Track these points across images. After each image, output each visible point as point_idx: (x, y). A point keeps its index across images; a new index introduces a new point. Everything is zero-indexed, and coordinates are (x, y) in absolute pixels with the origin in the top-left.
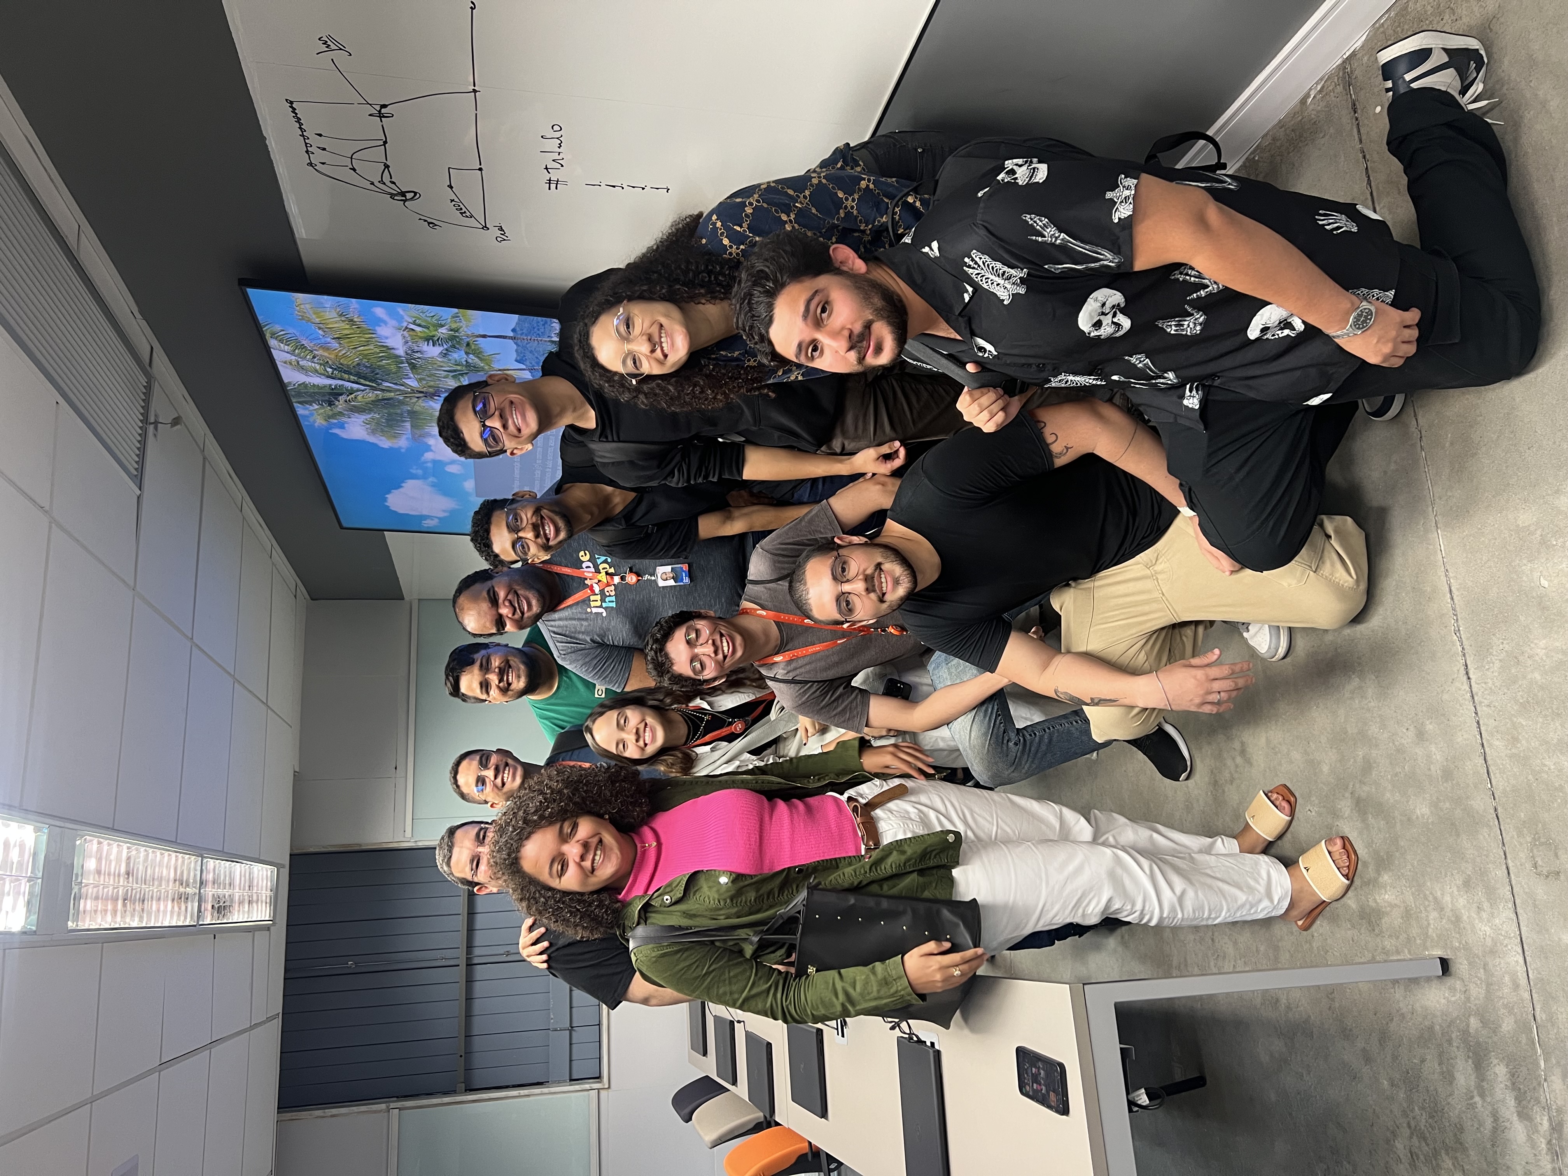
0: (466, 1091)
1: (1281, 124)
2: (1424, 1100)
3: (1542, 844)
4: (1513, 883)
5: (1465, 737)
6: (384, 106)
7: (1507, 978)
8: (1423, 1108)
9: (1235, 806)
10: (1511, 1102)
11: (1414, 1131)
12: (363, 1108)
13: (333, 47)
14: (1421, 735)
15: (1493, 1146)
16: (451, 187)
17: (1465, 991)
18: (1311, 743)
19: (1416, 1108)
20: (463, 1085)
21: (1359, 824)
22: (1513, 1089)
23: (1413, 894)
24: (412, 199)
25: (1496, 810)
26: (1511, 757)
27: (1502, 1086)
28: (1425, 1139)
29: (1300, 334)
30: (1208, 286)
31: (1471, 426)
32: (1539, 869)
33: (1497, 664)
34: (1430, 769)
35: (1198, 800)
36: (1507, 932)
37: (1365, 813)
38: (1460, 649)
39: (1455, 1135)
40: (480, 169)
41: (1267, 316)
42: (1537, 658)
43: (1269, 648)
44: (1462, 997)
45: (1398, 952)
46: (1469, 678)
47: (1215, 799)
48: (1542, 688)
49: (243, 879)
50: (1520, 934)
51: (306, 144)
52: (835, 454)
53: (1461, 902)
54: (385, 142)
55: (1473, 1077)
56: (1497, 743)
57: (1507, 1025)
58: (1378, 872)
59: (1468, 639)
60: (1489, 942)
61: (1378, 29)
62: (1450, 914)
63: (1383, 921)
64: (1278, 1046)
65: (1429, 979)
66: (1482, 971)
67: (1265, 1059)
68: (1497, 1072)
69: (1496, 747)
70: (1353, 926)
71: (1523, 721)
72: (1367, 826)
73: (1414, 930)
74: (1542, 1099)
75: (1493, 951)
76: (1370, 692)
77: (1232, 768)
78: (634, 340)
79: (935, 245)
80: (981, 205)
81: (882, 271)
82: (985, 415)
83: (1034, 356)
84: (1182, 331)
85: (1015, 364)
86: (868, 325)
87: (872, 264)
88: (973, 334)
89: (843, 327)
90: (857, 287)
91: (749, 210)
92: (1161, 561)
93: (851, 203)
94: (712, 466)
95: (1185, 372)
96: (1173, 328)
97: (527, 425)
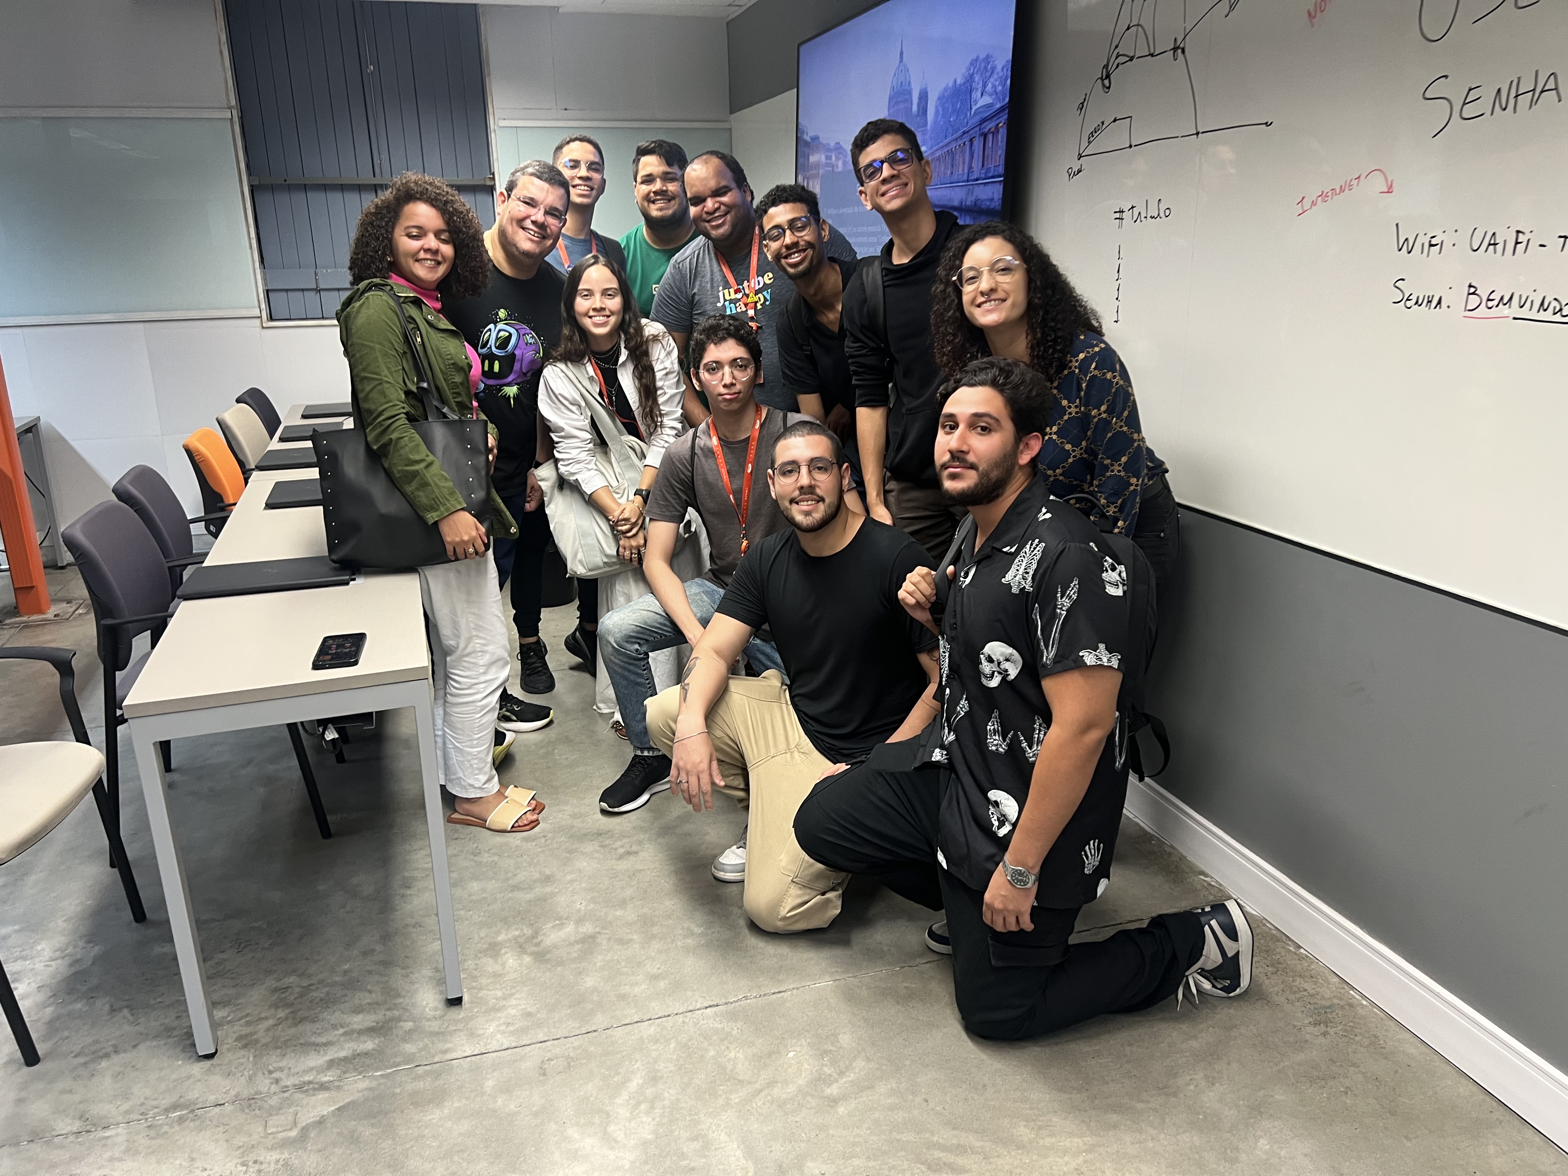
0: (252, 186)
2: (335, 994)
3: (569, 1063)
4: (533, 1046)
5: (657, 1008)
6: (1183, 51)
7: (449, 1045)
8: (328, 994)
9: (580, 850)
10: (342, 1054)
11: (307, 989)
12: (230, 82)
15: (301, 1044)
16: (1115, 120)
17: (435, 1017)
18: (641, 901)
19: (327, 989)
20: (258, 183)
21: (573, 939)
22: (353, 1055)
23: (516, 979)
24: (1104, 85)
25: (595, 1031)
26: (642, 1040)
27: (356, 1047)
28: (301, 997)
29: (993, 834)
30: (1031, 749)
32: (547, 1063)
33: (720, 1026)
34: (625, 985)
35: (583, 822)
36: (490, 1043)
37: (582, 942)
38: (731, 1001)
39: (307, 1018)
40: (1131, 146)
41: (1009, 805)
42: (727, 1052)
43: (724, 864)
44: (430, 1016)
46: (706, 1008)
47: (585, 835)
48: (702, 1057)
50: (489, 1053)
52: (884, 486)
53: (513, 1012)
54: (1153, 55)
55: (360, 1027)
57: (409, 1047)
58: (532, 954)
59: (740, 1006)
60: (481, 1032)
62: (501, 1005)
63: (489, 959)
64: (368, 890)
65: (443, 990)
66: (454, 1028)
67: (355, 880)
68: (368, 1043)
69: (649, 1030)
70: (482, 938)
71: (672, 1046)
72: (571, 944)
73: (484, 981)
74: (347, 1075)
75: (472, 1035)
76: (689, 941)
77: (614, 846)
78: (991, 275)
79: (1048, 516)
80: (1083, 546)
81: (1022, 479)
82: (912, 588)
83: (962, 616)
84: (991, 735)
85: (955, 604)
86: (973, 467)
87: (1028, 470)
88: (978, 563)
89: (969, 445)
90: (1005, 456)
91: (1109, 376)
92: (802, 756)
93: (1117, 470)
94: (868, 376)
95: (956, 748)
96: (992, 727)
97: (888, 202)
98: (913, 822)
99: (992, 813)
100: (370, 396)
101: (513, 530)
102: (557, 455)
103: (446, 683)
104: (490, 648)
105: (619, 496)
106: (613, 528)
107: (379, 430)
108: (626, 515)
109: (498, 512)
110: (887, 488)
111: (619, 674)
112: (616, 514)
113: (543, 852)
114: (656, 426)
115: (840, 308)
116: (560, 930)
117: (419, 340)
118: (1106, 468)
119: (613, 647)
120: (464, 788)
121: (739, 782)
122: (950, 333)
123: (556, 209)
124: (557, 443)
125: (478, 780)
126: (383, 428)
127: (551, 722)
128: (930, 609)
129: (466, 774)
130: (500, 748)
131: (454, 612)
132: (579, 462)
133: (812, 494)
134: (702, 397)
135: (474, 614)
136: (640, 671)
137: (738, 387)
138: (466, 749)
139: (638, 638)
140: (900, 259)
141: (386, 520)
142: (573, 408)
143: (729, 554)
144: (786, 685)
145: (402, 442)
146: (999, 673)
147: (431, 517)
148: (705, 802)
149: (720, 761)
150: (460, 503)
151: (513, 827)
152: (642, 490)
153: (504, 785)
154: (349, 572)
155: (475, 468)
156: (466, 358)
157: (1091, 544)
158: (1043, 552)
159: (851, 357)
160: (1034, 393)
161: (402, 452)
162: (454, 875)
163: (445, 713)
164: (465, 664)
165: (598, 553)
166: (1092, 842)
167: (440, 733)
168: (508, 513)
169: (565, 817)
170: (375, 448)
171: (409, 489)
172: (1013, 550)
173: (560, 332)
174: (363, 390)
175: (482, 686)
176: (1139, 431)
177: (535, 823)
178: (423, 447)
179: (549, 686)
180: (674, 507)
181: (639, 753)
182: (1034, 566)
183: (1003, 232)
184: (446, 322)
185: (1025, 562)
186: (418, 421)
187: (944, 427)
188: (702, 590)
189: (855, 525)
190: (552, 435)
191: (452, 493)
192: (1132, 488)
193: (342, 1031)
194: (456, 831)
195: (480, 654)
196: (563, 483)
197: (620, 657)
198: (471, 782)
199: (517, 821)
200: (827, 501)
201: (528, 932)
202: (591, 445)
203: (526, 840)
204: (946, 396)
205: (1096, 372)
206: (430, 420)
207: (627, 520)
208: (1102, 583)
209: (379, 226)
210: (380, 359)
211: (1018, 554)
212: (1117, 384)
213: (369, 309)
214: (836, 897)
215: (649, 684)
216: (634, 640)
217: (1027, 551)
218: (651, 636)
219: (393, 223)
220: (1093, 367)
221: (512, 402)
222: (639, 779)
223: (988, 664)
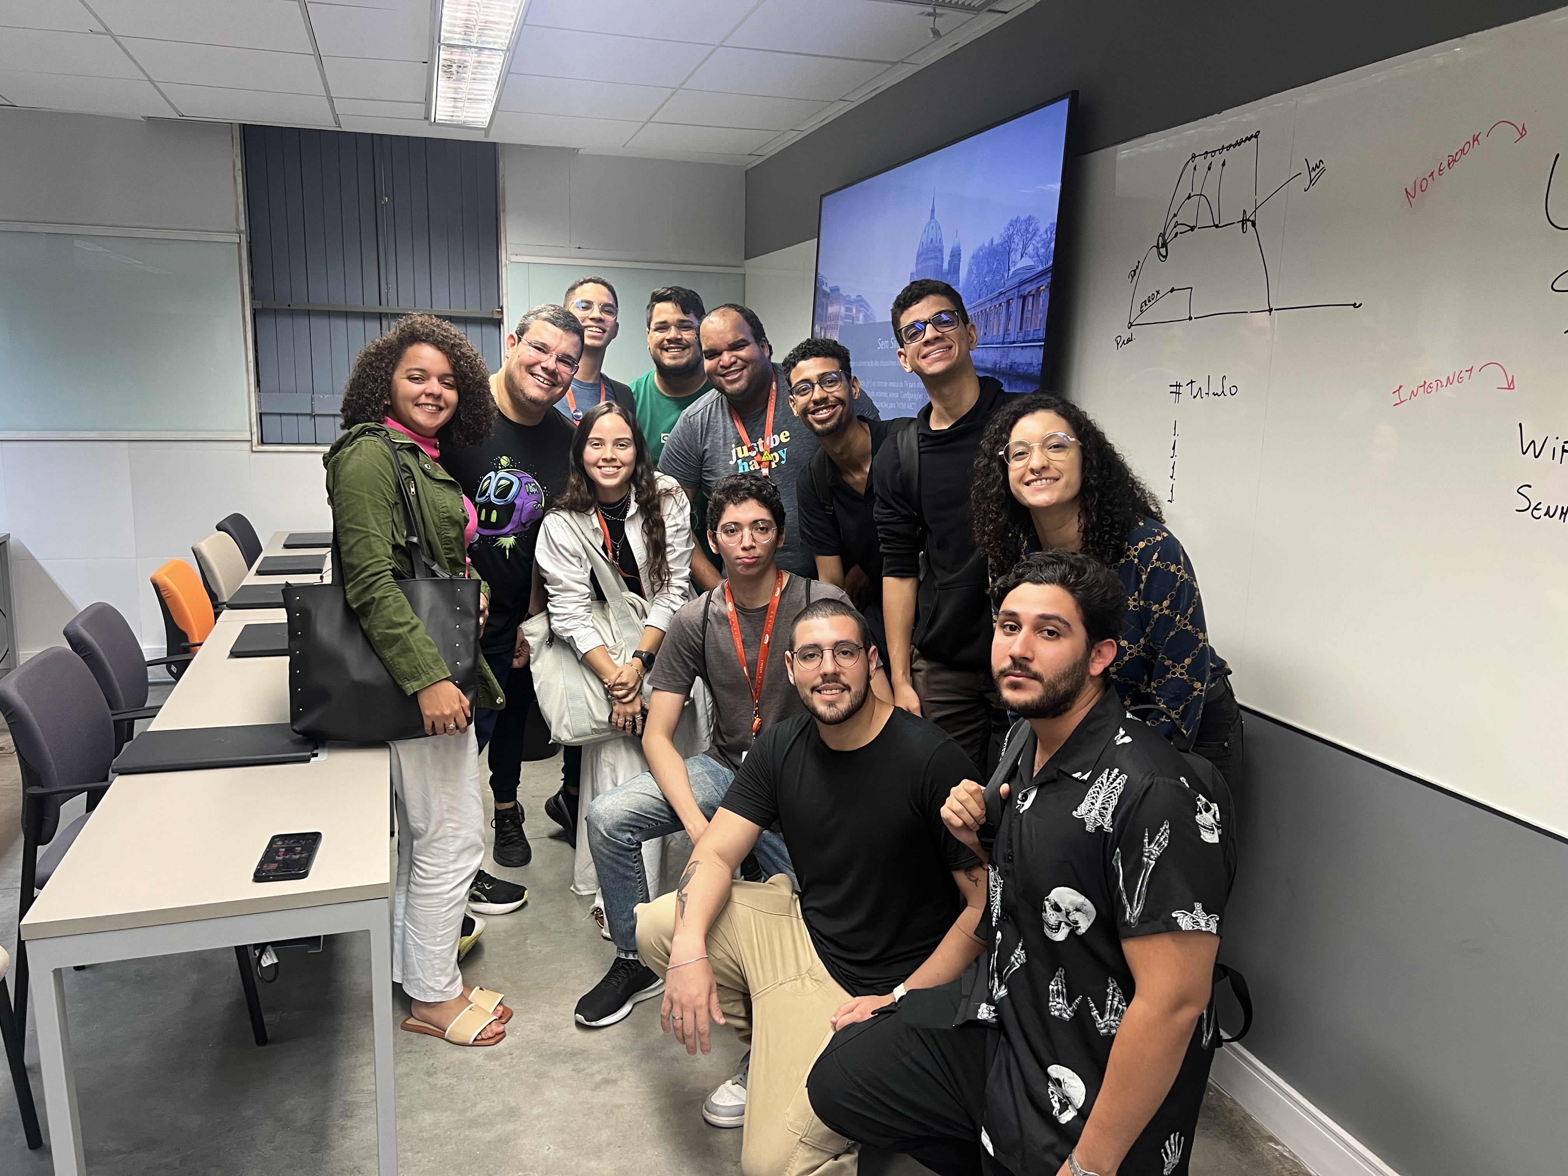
0: (254, 309)
1: (1247, 1117)
6: (1254, 224)
9: (550, 1074)
12: (241, 208)
13: (1313, 174)
16: (1172, 290)
18: (619, 1149)
20: (261, 307)
24: (1159, 253)
29: (1054, 1121)
30: (1102, 1017)
35: (554, 1037)
40: (1190, 318)
41: (1074, 1086)
43: (717, 1106)
47: (557, 1054)
49: (480, 92)
51: (1215, 152)
52: (911, 664)
54: (1217, 226)
64: (302, 1118)
67: (287, 1105)
77: (590, 1071)
78: (1042, 451)
79: (1128, 740)
80: (1172, 780)
81: (1094, 690)
82: (958, 806)
83: (1020, 847)
84: (1053, 998)
85: (1010, 831)
86: (1037, 677)
87: (1099, 681)
88: (1040, 787)
89: (1033, 652)
90: (1075, 666)
91: (1173, 568)
92: (815, 984)
93: (1179, 672)
94: (896, 545)
95: (1007, 1006)
96: (1056, 988)
97: (930, 364)
98: (950, 1090)
99: (1052, 1093)
100: (355, 549)
101: (499, 700)
102: (551, 609)
103: (411, 869)
104: (463, 833)
105: (617, 656)
106: (608, 691)
107: (360, 588)
108: (624, 679)
109: (484, 679)
110: (914, 666)
111: (607, 866)
112: (613, 677)
113: (507, 1075)
114: (662, 585)
115: (868, 469)
117: (413, 490)
118: (1167, 669)
119: (602, 835)
120: (421, 989)
121: (740, 1010)
122: (994, 512)
123: (569, 357)
124: (552, 596)
125: (439, 982)
126: (366, 585)
127: (525, 903)
128: (977, 832)
129: (426, 975)
130: (467, 939)
131: (426, 791)
132: (575, 618)
133: (837, 682)
134: (717, 561)
135: (448, 794)
136: (631, 864)
137: (758, 551)
138: (428, 947)
139: (630, 826)
140: (937, 425)
141: (359, 687)
142: (574, 560)
143: (738, 732)
144: (797, 893)
145: (386, 603)
146: (1067, 924)
147: (410, 687)
148: (702, 1044)
149: (719, 985)
150: (445, 672)
151: (475, 1040)
152: (642, 652)
153: (468, 986)
154: (310, 747)
155: (463, 633)
156: (463, 511)
157: (1182, 779)
158: (1123, 785)
159: (880, 523)
160: (1109, 595)
161: (385, 613)
162: (404, 1102)
163: (407, 905)
164: (434, 851)
166: (1172, 1136)
167: (399, 924)
168: (495, 681)
169: (536, 1029)
170: (355, 606)
171: (388, 654)
172: (1086, 777)
173: (567, 481)
174: (346, 543)
175: (451, 875)
176: (1204, 630)
177: (502, 1035)
178: (409, 608)
179: (525, 858)
180: (680, 676)
181: (623, 956)
182: (1114, 802)
183: (1056, 406)
184: (444, 472)
185: (1102, 795)
186: (405, 578)
187: (1003, 627)
188: (706, 769)
189: (883, 716)
190: (547, 587)
191: (436, 661)
192: (1196, 693)
194: (411, 1041)
195: (451, 839)
196: (554, 639)
197: (610, 847)
198: (431, 984)
199: (480, 1033)
200: (853, 689)
202: (589, 600)
203: (489, 1057)
204: (1005, 591)
205: (1159, 564)
206: (417, 577)
207: (624, 684)
208: (1196, 828)
209: (378, 367)
210: (368, 509)
211: (1093, 783)
212: (1182, 577)
213: (360, 455)
214: (850, 1162)
215: (639, 878)
216: (626, 828)
217: (1105, 782)
218: (646, 823)
219: (394, 365)
220: (1155, 557)
221: (508, 554)
222: (621, 987)
223: (1054, 912)
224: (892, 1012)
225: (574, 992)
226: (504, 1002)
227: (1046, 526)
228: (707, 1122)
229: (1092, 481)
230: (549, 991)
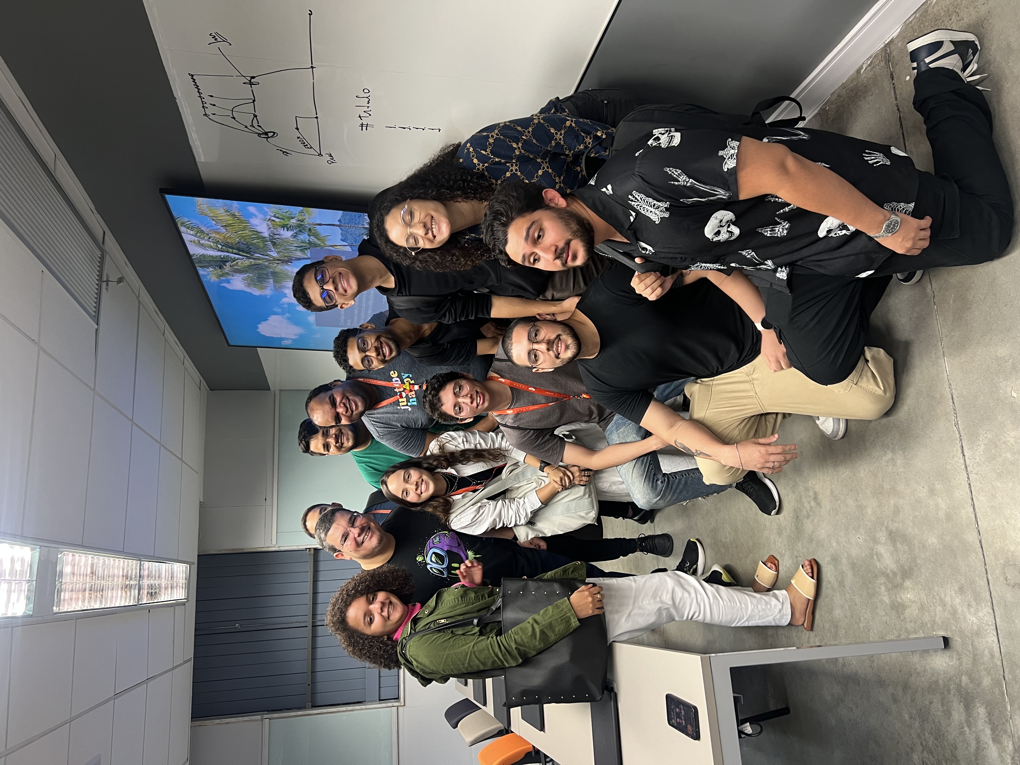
0: (312, 707)
1: (843, 86)
2: (932, 728)
3: (1010, 565)
4: (992, 589)
5: (961, 493)
6: (253, 77)
7: (986, 652)
8: (931, 733)
9: (810, 533)
10: (988, 732)
11: (925, 748)
12: (246, 718)
13: (219, 39)
14: (932, 492)
15: (976, 759)
16: (298, 129)
17: (959, 659)
18: (860, 494)
19: (926, 733)
20: (310, 703)
21: (891, 548)
22: (990, 724)
23: (926, 594)
24: (272, 137)
25: (980, 542)
26: (991, 507)
27: (982, 721)
28: (932, 753)
29: (853, 233)
30: (790, 205)
31: (967, 290)
32: (1009, 581)
33: (983, 447)
34: (937, 514)
35: (786, 529)
36: (987, 621)
37: (895, 541)
38: (958, 436)
39: (952, 751)
40: (317, 118)
41: (830, 223)
42: (1009, 444)
43: (833, 431)
44: (958, 662)
45: (916, 633)
46: (964, 455)
47: (797, 528)
48: (1012, 463)
50: (996, 623)
51: (203, 102)
52: (549, 300)
53: (957, 601)
54: (254, 101)
55: (964, 714)
56: (982, 498)
57: (986, 682)
58: (903, 579)
59: (964, 429)
60: (975, 627)
61: (908, 24)
62: (950, 609)
63: (906, 611)
64: (837, 690)
65: (936, 651)
66: (970, 646)
67: (828, 698)
68: (979, 712)
69: (981, 501)
70: (886, 614)
71: (999, 484)
72: (896, 549)
73: (926, 618)
74: (1009, 730)
75: (978, 633)
76: (899, 462)
77: (808, 508)
78: (414, 226)
79: (609, 187)
80: (638, 162)
81: (577, 205)
82: (649, 290)
83: (678, 253)
84: (775, 233)
85: (666, 258)
86: (568, 243)
87: (571, 202)
88: (638, 240)
89: (552, 246)
90: (560, 218)
91: (491, 141)
92: (756, 372)
93: (559, 136)
94: (470, 308)
95: (778, 260)
96: (769, 232)
97: (351, 288)
98: (832, 296)
99: (836, 234)
100: (482, 660)
102: (512, 525)
106: (565, 488)
107: (509, 658)
108: (558, 478)
111: (678, 496)
112: (556, 486)
116: (881, 555)
117: (442, 621)
118: (558, 144)
119: (660, 500)
123: (350, 519)
124: (504, 524)
127: (698, 540)
130: (725, 579)
132: (518, 510)
133: (554, 342)
136: (677, 481)
137: (473, 392)
139: (653, 481)
140: (391, 283)
144: (697, 380)
145: (518, 640)
146: (729, 227)
147: (575, 623)
150: (564, 601)
152: (541, 466)
155: (537, 589)
157: (637, 155)
158: (640, 193)
159: (455, 319)
165: (582, 501)
166: (866, 158)
169: (780, 540)
171: (553, 638)
172: (634, 214)
174: (478, 666)
178: (522, 625)
180: (554, 445)
182: (650, 200)
183: (382, 215)
184: (431, 601)
185: (645, 206)
186: (502, 628)
187: (533, 263)
189: (580, 316)
190: (497, 528)
191: (557, 607)
192: (573, 125)
193: (966, 729)
196: (531, 523)
197: (667, 494)
200: (560, 332)
201: (882, 580)
202: (506, 501)
204: (510, 261)
207: (561, 479)
208: (670, 149)
209: (363, 645)
210: (456, 652)
211: (638, 210)
212: (497, 134)
213: (419, 656)
214: (870, 352)
215: (686, 475)
216: (655, 484)
217: (637, 204)
218: (651, 471)
219: (361, 635)
220: (484, 152)
221: (478, 556)
222: (754, 486)
223: (721, 235)
224: (780, 331)
225: (757, 514)
226: (764, 560)
227: (462, 224)
228: (843, 438)
229: (434, 193)
230: (755, 530)
